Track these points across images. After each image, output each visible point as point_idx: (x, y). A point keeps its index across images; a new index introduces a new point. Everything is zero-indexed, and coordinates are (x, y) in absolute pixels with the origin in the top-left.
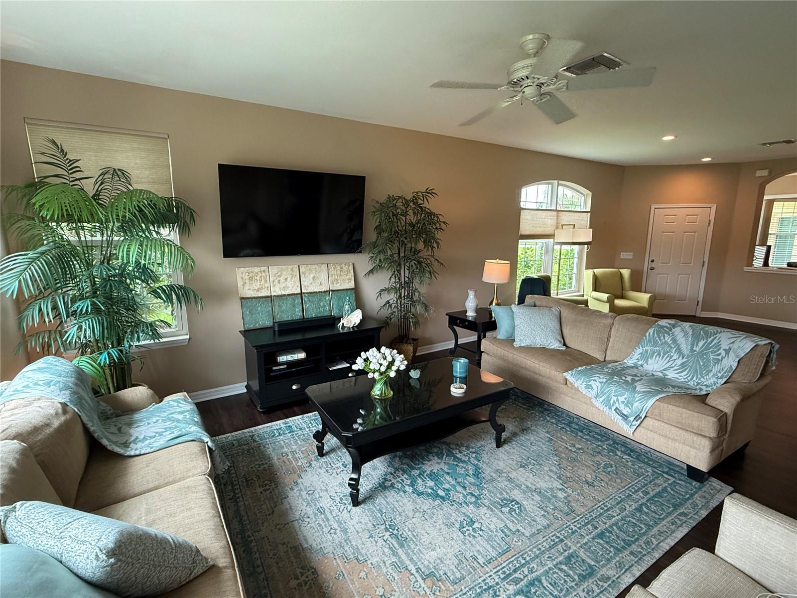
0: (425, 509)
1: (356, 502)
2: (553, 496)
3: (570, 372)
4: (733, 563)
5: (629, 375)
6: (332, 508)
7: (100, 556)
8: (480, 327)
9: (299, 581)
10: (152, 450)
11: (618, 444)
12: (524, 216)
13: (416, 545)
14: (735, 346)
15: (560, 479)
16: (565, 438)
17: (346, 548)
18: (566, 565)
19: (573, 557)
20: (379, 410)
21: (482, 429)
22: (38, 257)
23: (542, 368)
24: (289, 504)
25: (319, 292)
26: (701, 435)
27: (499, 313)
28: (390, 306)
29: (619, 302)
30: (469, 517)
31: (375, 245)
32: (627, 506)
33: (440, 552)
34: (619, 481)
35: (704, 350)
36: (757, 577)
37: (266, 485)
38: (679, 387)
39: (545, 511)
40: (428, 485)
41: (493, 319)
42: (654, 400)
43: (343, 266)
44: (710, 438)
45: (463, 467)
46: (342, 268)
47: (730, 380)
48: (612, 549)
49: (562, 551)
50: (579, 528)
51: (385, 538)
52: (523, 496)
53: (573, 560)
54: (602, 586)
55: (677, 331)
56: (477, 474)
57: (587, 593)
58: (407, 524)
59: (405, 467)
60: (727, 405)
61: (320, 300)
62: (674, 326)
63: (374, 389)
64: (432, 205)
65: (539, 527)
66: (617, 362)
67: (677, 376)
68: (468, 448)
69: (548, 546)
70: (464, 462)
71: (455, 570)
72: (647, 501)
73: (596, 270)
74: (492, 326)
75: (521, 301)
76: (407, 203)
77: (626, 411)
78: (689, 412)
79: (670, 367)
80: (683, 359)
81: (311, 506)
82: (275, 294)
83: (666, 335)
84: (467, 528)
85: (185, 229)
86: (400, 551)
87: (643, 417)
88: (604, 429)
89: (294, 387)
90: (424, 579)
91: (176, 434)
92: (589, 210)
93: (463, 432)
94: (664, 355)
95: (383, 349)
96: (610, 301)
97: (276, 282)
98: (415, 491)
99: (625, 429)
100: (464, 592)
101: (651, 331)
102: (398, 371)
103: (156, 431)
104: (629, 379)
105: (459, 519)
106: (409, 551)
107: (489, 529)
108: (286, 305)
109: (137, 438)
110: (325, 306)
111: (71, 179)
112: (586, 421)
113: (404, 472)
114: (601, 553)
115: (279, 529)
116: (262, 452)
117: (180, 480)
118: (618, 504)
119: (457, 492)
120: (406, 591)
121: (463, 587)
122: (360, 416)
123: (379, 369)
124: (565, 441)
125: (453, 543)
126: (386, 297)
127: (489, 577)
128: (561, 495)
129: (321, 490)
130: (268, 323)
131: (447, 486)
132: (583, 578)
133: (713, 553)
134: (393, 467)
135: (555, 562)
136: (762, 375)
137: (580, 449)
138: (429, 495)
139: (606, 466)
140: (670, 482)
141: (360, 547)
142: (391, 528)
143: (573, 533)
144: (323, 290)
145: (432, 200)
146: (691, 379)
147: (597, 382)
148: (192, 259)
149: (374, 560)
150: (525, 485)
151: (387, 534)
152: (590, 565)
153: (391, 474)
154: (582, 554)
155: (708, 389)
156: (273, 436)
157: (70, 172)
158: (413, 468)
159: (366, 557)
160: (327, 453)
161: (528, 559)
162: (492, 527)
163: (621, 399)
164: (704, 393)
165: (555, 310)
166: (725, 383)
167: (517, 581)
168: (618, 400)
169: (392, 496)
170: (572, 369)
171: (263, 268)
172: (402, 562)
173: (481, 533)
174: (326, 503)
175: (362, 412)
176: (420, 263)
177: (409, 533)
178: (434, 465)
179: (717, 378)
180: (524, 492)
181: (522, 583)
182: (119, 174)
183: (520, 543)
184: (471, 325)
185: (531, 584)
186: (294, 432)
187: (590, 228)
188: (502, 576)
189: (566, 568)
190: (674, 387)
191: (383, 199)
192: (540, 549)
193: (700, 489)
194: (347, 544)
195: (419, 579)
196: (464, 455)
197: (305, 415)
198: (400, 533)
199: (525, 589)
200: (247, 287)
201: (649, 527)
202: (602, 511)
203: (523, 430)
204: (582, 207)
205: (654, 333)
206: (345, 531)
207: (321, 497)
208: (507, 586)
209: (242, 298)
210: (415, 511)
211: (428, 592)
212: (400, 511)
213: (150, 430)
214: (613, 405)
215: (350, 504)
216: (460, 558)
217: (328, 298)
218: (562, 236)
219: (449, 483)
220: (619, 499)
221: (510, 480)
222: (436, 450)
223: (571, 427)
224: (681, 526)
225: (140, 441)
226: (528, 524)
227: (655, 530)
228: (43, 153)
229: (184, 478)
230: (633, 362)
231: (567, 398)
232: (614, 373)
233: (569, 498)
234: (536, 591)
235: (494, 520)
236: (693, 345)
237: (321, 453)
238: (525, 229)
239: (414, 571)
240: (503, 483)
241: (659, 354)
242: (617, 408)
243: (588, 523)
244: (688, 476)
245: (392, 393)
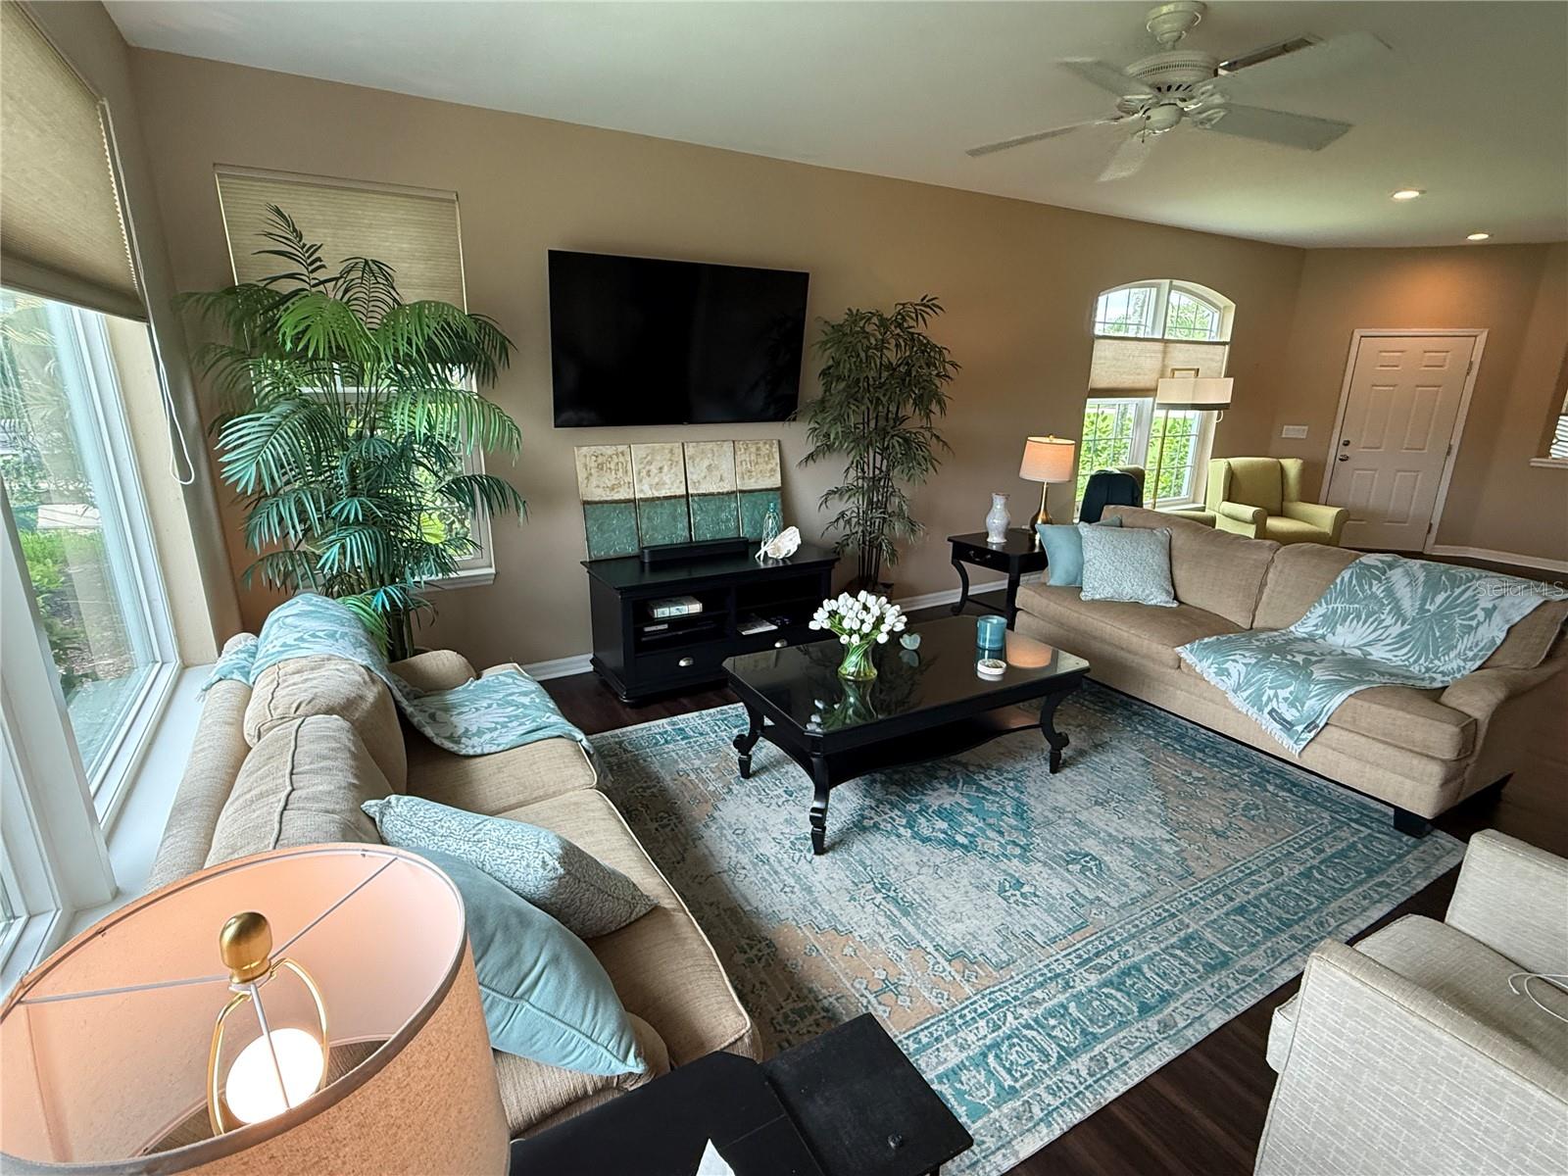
0: (938, 863)
1: (820, 849)
2: (1157, 851)
3: (1188, 646)
4: (1473, 934)
5: (1299, 652)
6: (779, 856)
7: (551, 863)
8: (1015, 564)
9: (746, 956)
10: (501, 748)
11: (1269, 773)
12: (1102, 352)
13: (930, 913)
14: (1505, 603)
15: (1166, 824)
16: (1172, 761)
17: (816, 913)
18: (1182, 949)
19: (1194, 939)
20: (852, 700)
21: (1022, 742)
22: (280, 423)
23: (1135, 640)
24: (707, 847)
25: (719, 493)
26: (1427, 756)
27: (1051, 538)
28: (849, 522)
29: (1275, 524)
30: (1013, 876)
31: (822, 405)
32: (1285, 869)
33: (972, 924)
34: (1272, 830)
35: (1446, 609)
36: (1512, 954)
37: (662, 818)
38: (1391, 675)
39: (1143, 872)
40: (937, 827)
41: (1037, 550)
42: (1346, 695)
43: (761, 445)
44: (1443, 761)
45: (994, 802)
46: (758, 449)
47: (1489, 663)
48: (1259, 930)
49: (1174, 929)
50: (1201, 899)
51: (877, 902)
52: (1103, 848)
53: (1194, 944)
54: (1244, 981)
55: (1397, 575)
56: (1021, 811)
57: (1219, 990)
58: (909, 882)
59: (894, 798)
60: (1479, 705)
61: (720, 509)
62: (1391, 566)
63: (846, 664)
64: (934, 329)
65: (1134, 895)
66: (1276, 630)
67: (1389, 656)
68: (1000, 771)
69: (1150, 923)
70: (996, 793)
71: (998, 950)
72: (1321, 862)
73: (1232, 460)
74: (1038, 561)
75: (1088, 517)
76: (884, 323)
77: (1289, 714)
78: (1408, 716)
79: (1377, 640)
80: (1402, 625)
81: (744, 852)
82: (642, 496)
83: (1375, 582)
84: (1012, 892)
85: (487, 373)
86: (904, 921)
87: (1321, 725)
88: (1245, 749)
89: (683, 663)
90: (950, 961)
91: (529, 726)
92: (1228, 340)
93: (990, 746)
94: (1368, 617)
95: (863, 595)
96: (1258, 521)
97: (644, 473)
98: (916, 835)
99: (1287, 746)
100: (1016, 979)
101: (1346, 574)
102: (891, 633)
103: (496, 720)
104: (1300, 658)
105: (996, 879)
106: (919, 921)
107: (1049, 895)
108: (661, 517)
109: (467, 730)
110: (728, 520)
111: (313, 282)
112: (1211, 734)
113: (893, 806)
114: (1240, 935)
115: (700, 883)
116: (643, 769)
117: (554, 794)
118: (1269, 865)
119: (988, 838)
120: (923, 973)
121: (1013, 974)
122: (817, 710)
123: (860, 629)
124: (1174, 765)
125: (990, 912)
126: (838, 506)
127: (1056, 961)
128: (1167, 848)
129: (756, 828)
130: (631, 549)
131: (971, 830)
132: (1211, 969)
133: (1442, 920)
134: (872, 797)
135: (1163, 946)
136: (1550, 656)
137: (1199, 779)
138: (940, 842)
139: (1247, 808)
140: (1362, 835)
141: (837, 913)
142: (883, 886)
143: (1192, 905)
144: (725, 490)
145: (932, 319)
146: (1415, 662)
147: (1238, 665)
148: (517, 429)
149: (864, 932)
150: (1106, 832)
151: (879, 898)
152: (1223, 953)
153: (872, 808)
154: (1208, 935)
155: (1446, 679)
156: (656, 744)
157: (310, 268)
158: (908, 801)
159: (849, 927)
160: (755, 774)
161: (1118, 939)
162: (1054, 892)
163: (1283, 693)
164: (1437, 685)
165: (1161, 534)
166: (1480, 668)
167: (1102, 968)
168: (1276, 695)
169: (878, 842)
170: (1190, 642)
171: (621, 448)
172: (909, 935)
173: (1036, 900)
174: (768, 848)
175: (819, 704)
176: (906, 440)
177: (916, 896)
178: (942, 797)
179: (1465, 660)
180: (1105, 843)
181: (1110, 971)
182: (374, 269)
183: (1102, 917)
184: (996, 560)
185: (1126, 973)
186: (691, 737)
187: (1226, 376)
188: (1077, 961)
189: (1182, 955)
190: (1382, 674)
191: (840, 317)
192: (1137, 926)
193: (1415, 847)
194: (816, 908)
195: (940, 959)
196: (994, 783)
197: (704, 712)
198: (900, 895)
199: (1116, 980)
200: (594, 481)
201: (1324, 901)
202: (1241, 875)
203: (1096, 746)
204: (1213, 334)
205: (1351, 577)
206: (809, 890)
207: (759, 839)
208: (1085, 975)
209: (586, 503)
210: (921, 864)
211: (958, 978)
212: (895, 863)
213: (483, 719)
214: (1267, 704)
215: (809, 851)
216: (1005, 935)
217: (733, 505)
218: (1170, 392)
219: (973, 825)
220: (1272, 858)
221: (1080, 824)
222: (944, 774)
223: (1183, 743)
224: (1379, 901)
225: (474, 735)
226: (1114, 889)
227: (1334, 905)
228: (269, 234)
229: (561, 793)
230: (1307, 630)
231: (1179, 692)
232: (1271, 649)
233: (1184, 855)
234: (1134, 983)
235: (1057, 882)
236: (1424, 600)
237: (746, 772)
238: (1102, 372)
239: (930, 949)
240: (1066, 829)
241: (1358, 617)
242: (1273, 710)
243: (1218, 892)
244: (1396, 827)
245: (875, 672)
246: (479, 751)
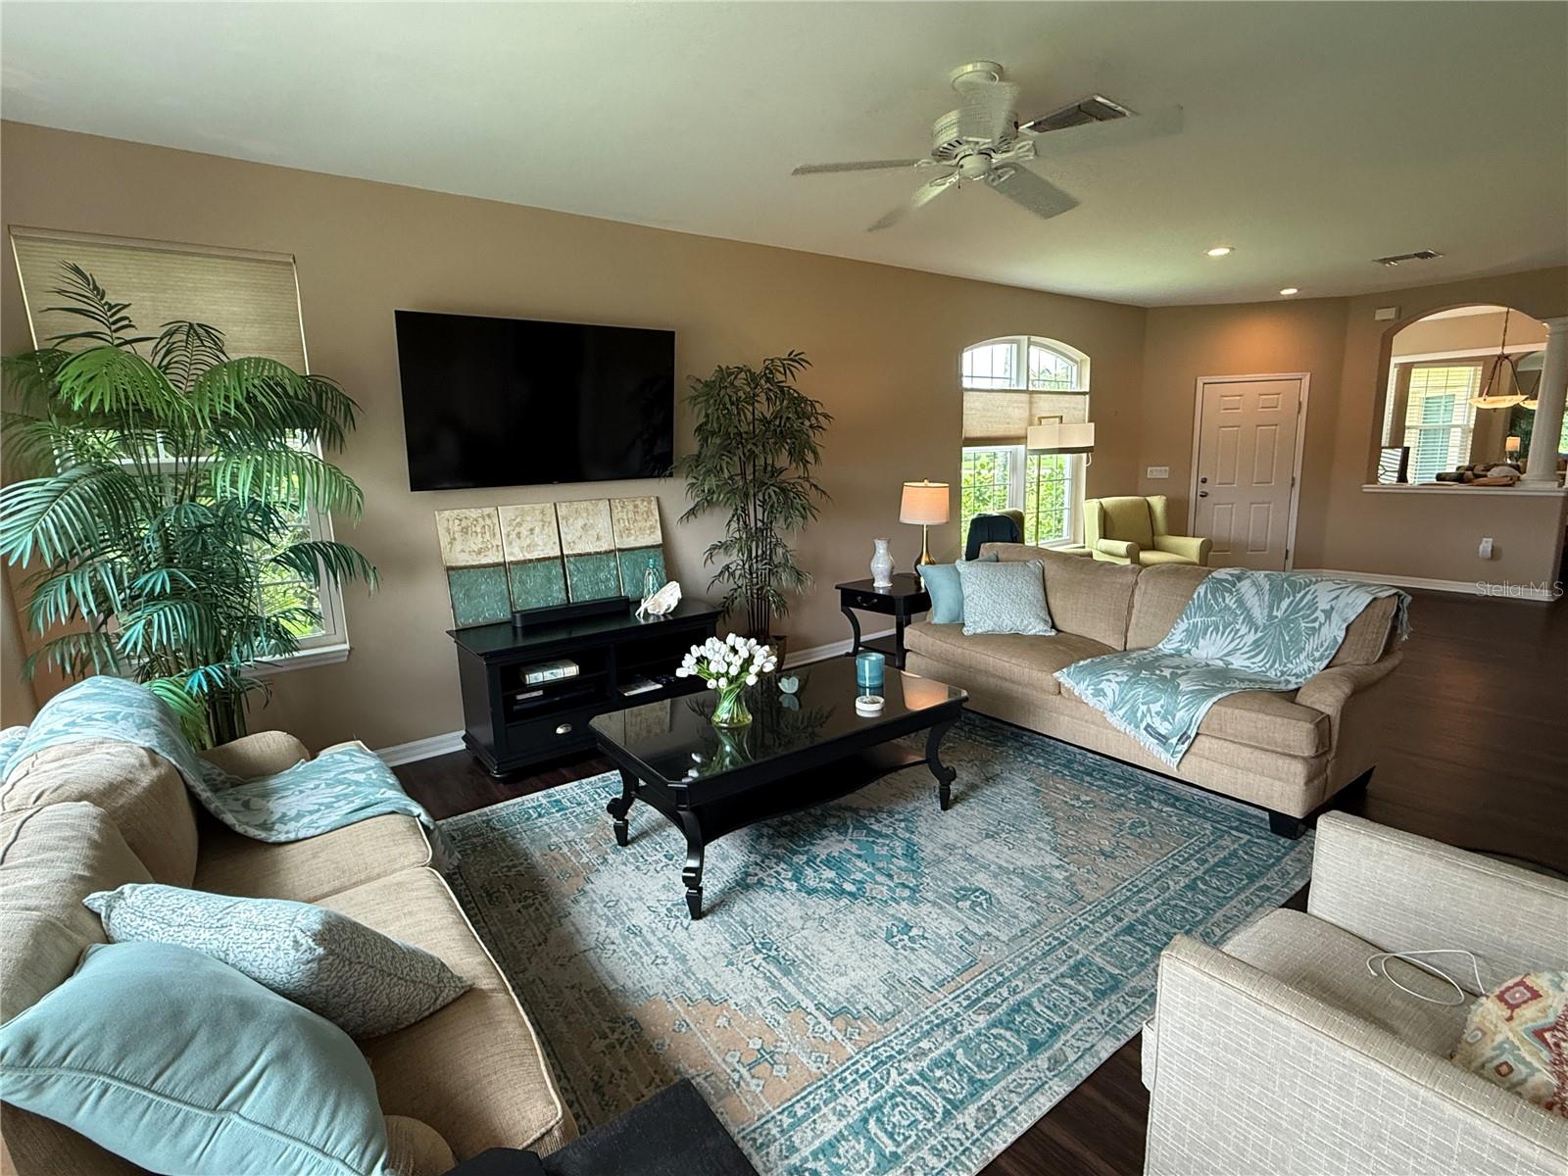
0: (823, 915)
1: (697, 913)
2: (1047, 878)
3: (1065, 670)
4: (1334, 921)
5: (1167, 667)
6: (654, 925)
7: (303, 941)
8: (901, 607)
9: (608, 1041)
10: (319, 831)
11: (1153, 790)
12: (970, 403)
13: (813, 970)
14: (1340, 603)
15: (1055, 850)
16: (1062, 787)
17: (688, 984)
18: (1072, 978)
19: (1083, 965)
20: (728, 749)
21: (914, 782)
22: (66, 488)
23: (1016, 669)
24: (574, 925)
25: (597, 553)
26: (1290, 755)
27: (934, 579)
28: (732, 574)
29: (1145, 556)
30: (901, 920)
31: (698, 459)
32: (1171, 883)
33: (855, 976)
34: (1157, 846)
35: (1291, 614)
36: (1370, 936)
37: (526, 898)
38: (1250, 681)
39: (1032, 902)
40: (824, 877)
41: (923, 591)
42: (1211, 703)
43: (638, 502)
44: (1304, 758)
45: (884, 845)
46: (636, 506)
47: (1335, 662)
48: (1148, 949)
49: (1064, 957)
50: (1092, 922)
51: (756, 964)
52: (993, 881)
53: (1084, 970)
54: (1134, 1004)
55: (1245, 586)
56: (911, 852)
57: (1109, 1016)
58: (792, 939)
59: (780, 851)
60: (1329, 701)
61: (598, 569)
62: (1240, 579)
63: (719, 712)
64: (802, 382)
65: (1024, 926)
66: (1146, 649)
67: (1247, 663)
68: (891, 814)
69: (1040, 953)
70: (887, 836)
71: (883, 1001)
72: (1204, 873)
73: (1103, 500)
74: (921, 602)
75: (972, 554)
76: (753, 379)
77: (1163, 728)
78: (1268, 718)
79: (1235, 650)
80: (1256, 632)
81: (615, 926)
82: (513, 559)
83: (1227, 595)
84: (900, 936)
85: (333, 437)
86: (784, 981)
87: (1193, 736)
88: (1130, 769)
89: (560, 731)
90: (831, 1020)
91: (358, 802)
92: (1087, 390)
94: (1225, 628)
95: (731, 638)
96: (1132, 554)
97: (513, 536)
98: (802, 888)
99: (1164, 760)
100: (902, 1031)
101: (1202, 589)
102: (760, 674)
103: (319, 801)
104: (1167, 673)
105: (883, 925)
106: (801, 980)
107: (938, 935)
108: (534, 580)
109: (284, 815)
110: (608, 580)
111: (117, 342)
112: (1098, 757)
113: (780, 859)
114: (1129, 955)
115: (561, 965)
116: (510, 847)
117: (379, 876)
118: (1155, 881)
119: (877, 883)
120: (802, 1038)
121: (899, 1025)
122: (693, 765)
123: (727, 673)
124: (1063, 791)
125: (877, 961)
126: (722, 560)
127: (943, 1006)
128: (1059, 875)
129: (631, 898)
130: (502, 614)
131: (859, 876)
132: (1101, 994)
133: (1305, 911)
134: (758, 852)
135: (1053, 976)
136: (1388, 651)
137: (1087, 803)
138: (827, 892)
139: (1133, 826)
140: (1242, 842)
141: (712, 981)
142: (765, 946)
143: (1082, 929)
144: (603, 549)
145: (800, 373)
146: (1271, 667)
147: (1113, 684)
148: (358, 490)
149: (740, 1000)
150: (996, 864)
151: (759, 959)
152: (1112, 976)
153: (757, 864)
154: (1098, 960)
155: (1299, 680)
156: (528, 819)
157: (113, 327)
158: (795, 853)
159: (724, 995)
160: (634, 840)
161: (1007, 974)
162: (943, 932)
163: (1155, 707)
164: (1292, 686)
165: (1034, 565)
166: (1327, 667)
167: (990, 1009)
168: (1149, 710)
169: (761, 899)
170: (1067, 665)
171: (487, 511)
172: (789, 996)
173: (924, 942)
174: (641, 918)
175: (697, 758)
176: (783, 490)
177: (799, 953)
178: (830, 846)
179: (1314, 661)
180: (995, 876)
181: (1000, 1010)
182: (201, 333)
183: (992, 953)
184: (882, 604)
185: (1016, 1009)
186: (567, 808)
187: (1090, 421)
188: (965, 1003)
189: (1072, 983)
190: (1242, 681)
191: (709, 374)
192: (1027, 958)
193: (1292, 848)
194: (689, 978)
195: (822, 1019)
196: (885, 825)
197: (584, 781)
198: (782, 953)
199: (1004, 1019)
200: (458, 546)
201: (1209, 911)
202: (1129, 894)
203: (987, 780)
204: (1074, 385)
205: (1206, 592)
206: (683, 959)
207: (632, 910)
208: (974, 1017)
209: (449, 569)
210: (806, 918)
211: (840, 1037)
212: (778, 919)
213: (307, 801)
214: (1142, 721)
215: (686, 917)
216: (892, 983)
217: (612, 564)
218: (1041, 438)
219: (862, 870)
220: (1158, 874)
221: (970, 859)
222: (833, 821)
223: (1072, 768)
224: (1261, 905)
225: (291, 820)
226: (1004, 922)
227: (1219, 915)
228: (61, 292)
229: (386, 874)
230: (1174, 646)
231: (1062, 718)
232: (1141, 666)
233: (1073, 879)
234: (1024, 1020)
235: (946, 921)
236: (1271, 608)
237: (623, 840)
238: (972, 426)
239: (812, 1009)
240: (957, 864)
241: (1217, 629)
242: (1148, 725)
243: (1107, 913)
244: (1272, 831)
245: (750, 717)
246: (292, 836)
